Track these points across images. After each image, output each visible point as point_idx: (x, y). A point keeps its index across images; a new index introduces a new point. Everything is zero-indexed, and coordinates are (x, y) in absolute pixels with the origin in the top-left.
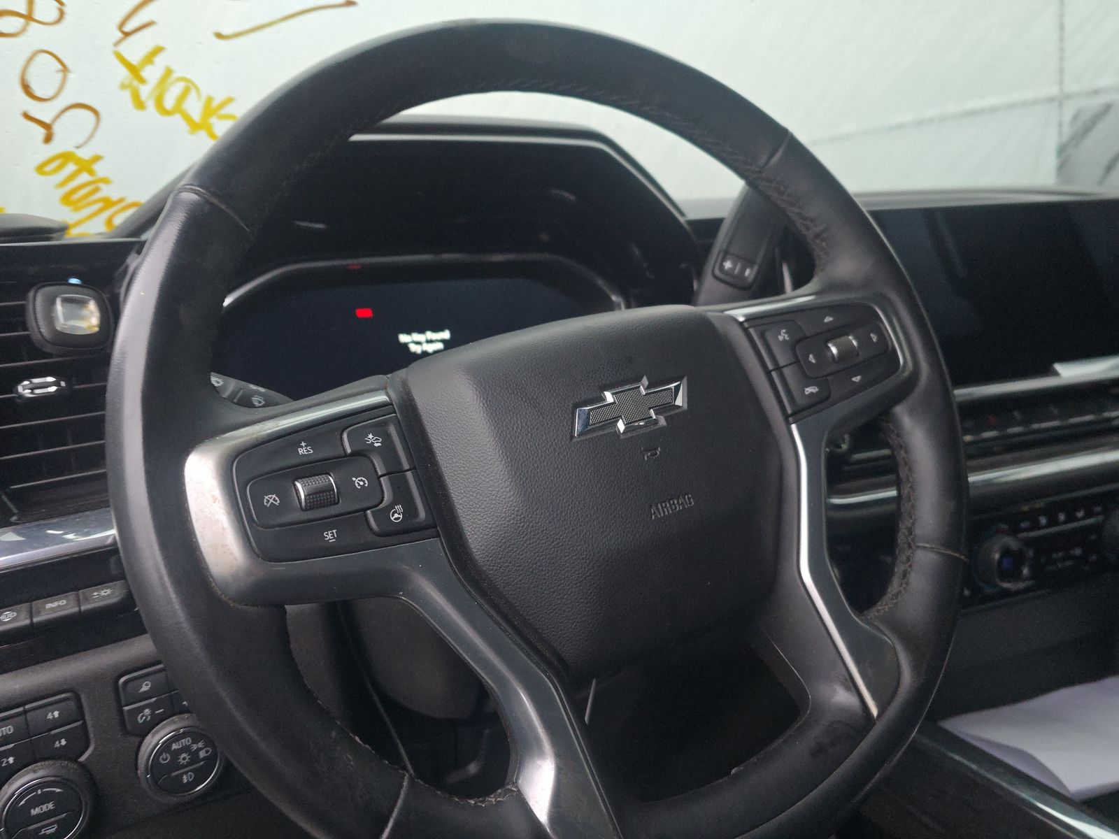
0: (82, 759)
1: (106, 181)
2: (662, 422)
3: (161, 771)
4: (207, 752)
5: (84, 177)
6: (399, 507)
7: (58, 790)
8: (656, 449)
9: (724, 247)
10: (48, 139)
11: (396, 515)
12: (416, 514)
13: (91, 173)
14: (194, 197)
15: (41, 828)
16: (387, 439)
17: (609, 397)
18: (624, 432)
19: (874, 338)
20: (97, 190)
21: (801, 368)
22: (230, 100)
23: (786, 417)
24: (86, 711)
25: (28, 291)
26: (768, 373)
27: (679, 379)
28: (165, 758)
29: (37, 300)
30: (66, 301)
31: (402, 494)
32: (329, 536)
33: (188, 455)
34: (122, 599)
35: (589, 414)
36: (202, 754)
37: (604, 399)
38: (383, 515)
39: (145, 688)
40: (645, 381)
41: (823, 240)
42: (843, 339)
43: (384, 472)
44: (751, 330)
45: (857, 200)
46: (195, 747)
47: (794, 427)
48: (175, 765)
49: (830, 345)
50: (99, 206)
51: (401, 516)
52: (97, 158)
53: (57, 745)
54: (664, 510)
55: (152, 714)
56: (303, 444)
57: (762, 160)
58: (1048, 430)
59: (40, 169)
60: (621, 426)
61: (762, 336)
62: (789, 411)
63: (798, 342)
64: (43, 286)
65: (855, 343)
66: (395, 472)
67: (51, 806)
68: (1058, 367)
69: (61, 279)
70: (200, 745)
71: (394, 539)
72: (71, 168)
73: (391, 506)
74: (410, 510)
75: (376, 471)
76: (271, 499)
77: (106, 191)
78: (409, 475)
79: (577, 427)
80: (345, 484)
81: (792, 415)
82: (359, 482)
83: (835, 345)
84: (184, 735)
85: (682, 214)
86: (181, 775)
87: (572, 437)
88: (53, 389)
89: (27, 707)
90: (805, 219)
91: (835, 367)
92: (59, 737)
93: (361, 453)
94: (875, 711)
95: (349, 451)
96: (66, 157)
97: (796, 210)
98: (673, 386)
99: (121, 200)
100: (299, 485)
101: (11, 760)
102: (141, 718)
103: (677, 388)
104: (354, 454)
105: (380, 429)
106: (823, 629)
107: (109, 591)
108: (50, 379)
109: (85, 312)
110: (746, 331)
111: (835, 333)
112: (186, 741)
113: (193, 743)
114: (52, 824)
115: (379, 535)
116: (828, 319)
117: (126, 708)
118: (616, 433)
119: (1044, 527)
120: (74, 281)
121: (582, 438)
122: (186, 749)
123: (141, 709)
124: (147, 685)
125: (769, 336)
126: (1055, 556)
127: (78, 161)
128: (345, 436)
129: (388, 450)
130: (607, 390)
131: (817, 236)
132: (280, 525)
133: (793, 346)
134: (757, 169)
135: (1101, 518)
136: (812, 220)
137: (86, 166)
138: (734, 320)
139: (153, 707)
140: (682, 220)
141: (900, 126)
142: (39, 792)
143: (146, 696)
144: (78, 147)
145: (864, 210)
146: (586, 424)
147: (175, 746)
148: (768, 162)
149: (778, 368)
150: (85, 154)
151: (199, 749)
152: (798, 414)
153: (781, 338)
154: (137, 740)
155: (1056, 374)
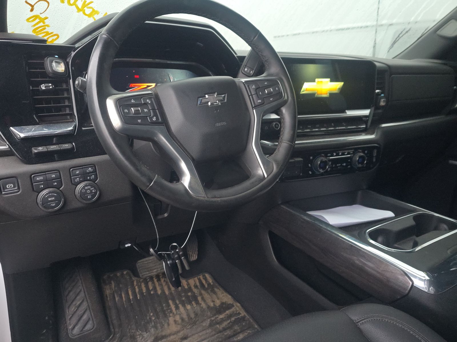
0: (60, 189)
1: (48, 26)
2: (220, 104)
3: (83, 194)
4: (95, 191)
5: (41, 24)
6: (155, 117)
7: (56, 195)
8: (218, 110)
9: (245, 64)
10: (32, 10)
11: (154, 119)
12: (159, 119)
13: (44, 23)
14: (106, 36)
15: (51, 204)
16: (152, 101)
17: (207, 96)
18: (210, 105)
19: (277, 89)
20: (45, 29)
21: (257, 95)
22: (92, 2)
23: (253, 108)
24: (62, 176)
25: (45, 58)
26: (249, 96)
27: (225, 94)
28: (84, 191)
29: (48, 60)
30: (56, 62)
31: (155, 115)
32: (139, 121)
33: (107, 98)
34: (71, 148)
35: (202, 100)
36: (93, 191)
37: (206, 97)
38: (151, 118)
39: (77, 173)
40: (216, 93)
41: (267, 62)
42: (269, 89)
43: (151, 109)
44: (246, 85)
45: (278, 54)
46: (91, 189)
47: (254, 110)
48: (86, 193)
49: (266, 90)
50: (45, 34)
51: (155, 119)
52: (47, 18)
53: (54, 184)
54: (218, 125)
55: (79, 180)
56: (132, 100)
57: (252, 39)
58: (340, 129)
59: (28, 20)
60: (209, 104)
61: (248, 86)
62: (253, 106)
63: (258, 88)
64: (50, 57)
65: (272, 90)
66: (154, 109)
67: (54, 198)
68: (347, 111)
69: (53, 55)
70: (93, 189)
71: (154, 124)
72: (37, 20)
73: (153, 117)
74: (157, 118)
75: (149, 109)
76: (126, 111)
77: (48, 29)
78: (157, 110)
79: (199, 103)
80: (143, 111)
81: (254, 107)
82: (146, 110)
83: (267, 90)
84: (89, 185)
85: (236, 54)
86: (88, 196)
87: (197, 105)
88: (51, 87)
89: (46, 173)
90: (263, 56)
91: (266, 96)
92: (55, 182)
93: (146, 104)
94: (266, 176)
95: (143, 103)
96: (36, 17)
97: (260, 53)
98: (223, 96)
99: (52, 33)
100: (132, 108)
101: (42, 186)
102: (76, 180)
103: (224, 97)
104: (144, 104)
105: (150, 99)
106: (256, 158)
107: (67, 145)
108: (50, 84)
109: (60, 66)
110: (244, 85)
111: (267, 87)
112: (89, 187)
113: (91, 188)
114: (54, 203)
115: (151, 123)
116: (266, 83)
117: (72, 177)
118: (208, 105)
119: (335, 156)
120: (56, 56)
121: (200, 105)
122: (89, 189)
123: (76, 178)
124: (78, 172)
125: (250, 86)
126: (338, 165)
127: (40, 18)
128: (142, 99)
129: (152, 104)
130: (207, 94)
131: (266, 61)
132: (128, 117)
133: (256, 89)
134: (251, 41)
135: (352, 155)
136: (265, 56)
137: (43, 20)
138: (242, 82)
139: (79, 178)
140: (235, 55)
141: (316, 32)
142: (51, 194)
143: (78, 175)
144: (40, 14)
145: (280, 57)
146: (201, 102)
147: (86, 188)
148: (254, 39)
149: (252, 95)
150: (43, 16)
151: (92, 190)
152: (255, 107)
153: (253, 87)
154: (75, 186)
155: (346, 113)
